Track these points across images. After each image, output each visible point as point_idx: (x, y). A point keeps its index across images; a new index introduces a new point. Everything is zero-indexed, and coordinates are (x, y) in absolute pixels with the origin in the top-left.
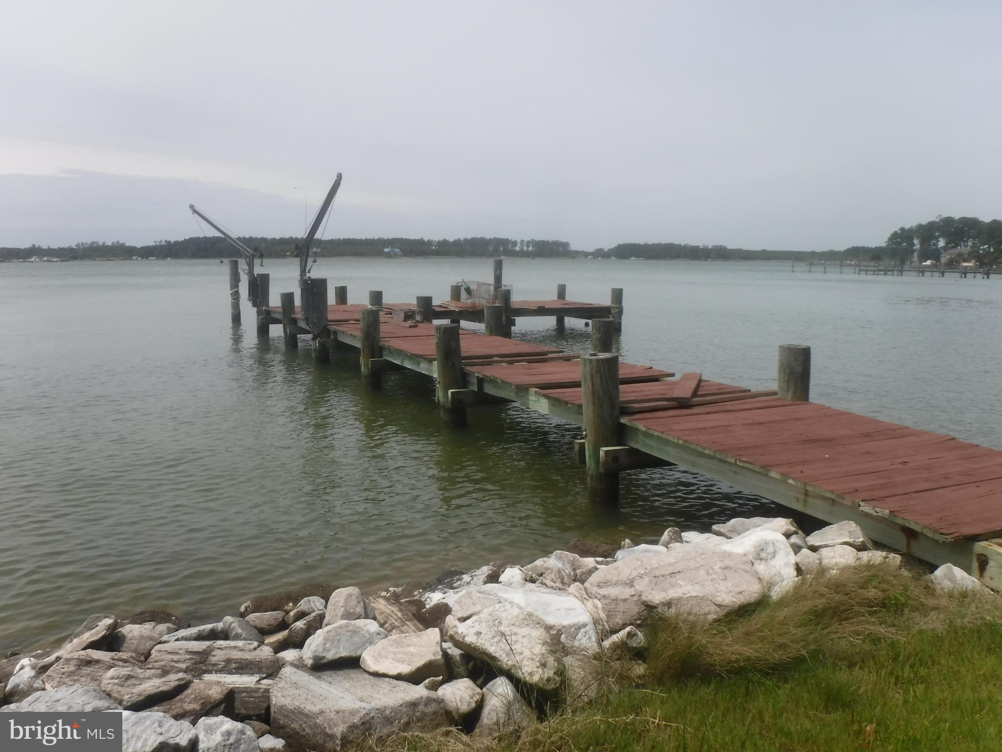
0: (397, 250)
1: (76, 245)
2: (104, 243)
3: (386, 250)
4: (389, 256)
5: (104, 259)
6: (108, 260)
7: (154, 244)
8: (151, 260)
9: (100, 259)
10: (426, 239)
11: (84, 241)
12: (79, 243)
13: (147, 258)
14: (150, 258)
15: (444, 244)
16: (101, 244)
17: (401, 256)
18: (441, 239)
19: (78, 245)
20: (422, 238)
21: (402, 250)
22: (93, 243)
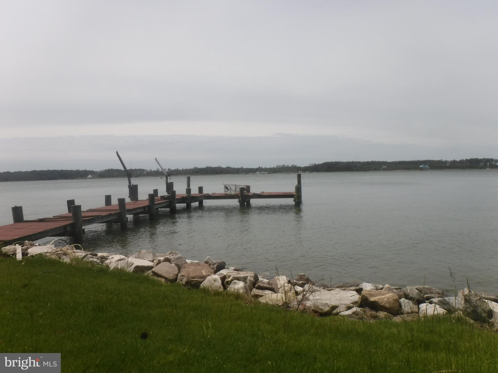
0: (427, 166)
1: (276, 167)
2: (288, 165)
3: (421, 166)
4: (422, 169)
5: (286, 172)
6: (288, 173)
7: (309, 166)
8: (307, 173)
9: (284, 172)
10: (444, 160)
11: (280, 165)
12: (277, 166)
13: (305, 172)
14: (306, 172)
15: (454, 162)
16: (287, 166)
17: (429, 169)
18: (452, 160)
19: (277, 167)
20: (442, 160)
21: (430, 166)
22: (283, 165)
